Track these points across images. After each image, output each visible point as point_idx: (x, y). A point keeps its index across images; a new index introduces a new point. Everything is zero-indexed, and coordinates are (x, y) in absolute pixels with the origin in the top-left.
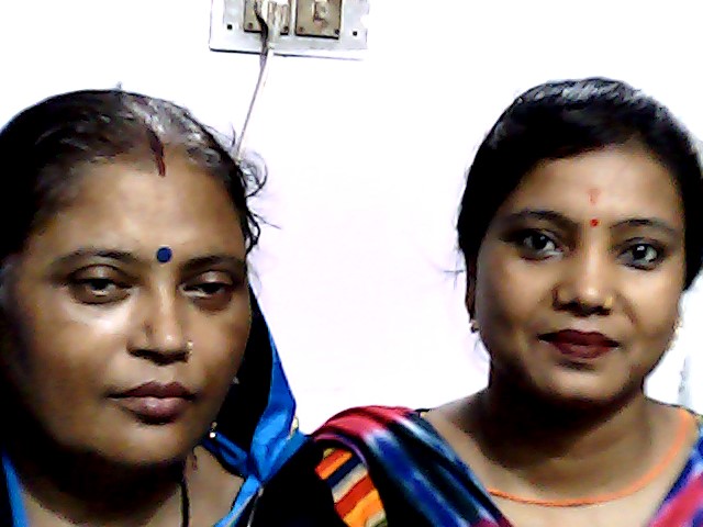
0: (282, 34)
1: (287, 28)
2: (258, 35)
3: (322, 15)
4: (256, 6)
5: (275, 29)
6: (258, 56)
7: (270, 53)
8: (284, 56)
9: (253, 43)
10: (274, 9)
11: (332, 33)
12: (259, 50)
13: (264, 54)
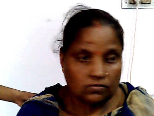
7: (137, 8)
11: (149, 3)
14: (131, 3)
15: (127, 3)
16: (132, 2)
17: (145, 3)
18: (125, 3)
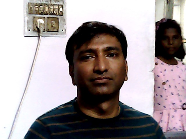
0: (43, 31)
1: (44, 30)
2: (37, 32)
3: (54, 26)
4: (36, 24)
5: (42, 30)
6: (37, 38)
7: (41, 36)
8: (44, 37)
9: (36, 34)
10: (41, 25)
11: (57, 30)
12: (37, 36)
13: (39, 37)
14: (34, 31)
15: (31, 30)
16: (36, 30)
17: (51, 31)
18: (28, 30)
